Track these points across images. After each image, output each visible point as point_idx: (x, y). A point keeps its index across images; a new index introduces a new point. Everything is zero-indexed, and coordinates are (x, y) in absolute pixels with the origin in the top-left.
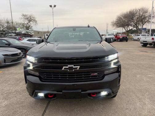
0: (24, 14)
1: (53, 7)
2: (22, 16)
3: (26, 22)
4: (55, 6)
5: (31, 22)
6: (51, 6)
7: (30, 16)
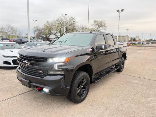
0: (96, 20)
1: (120, 11)
2: (94, 22)
3: (97, 27)
4: (122, 10)
5: (101, 28)
6: (118, 11)
7: (101, 22)
